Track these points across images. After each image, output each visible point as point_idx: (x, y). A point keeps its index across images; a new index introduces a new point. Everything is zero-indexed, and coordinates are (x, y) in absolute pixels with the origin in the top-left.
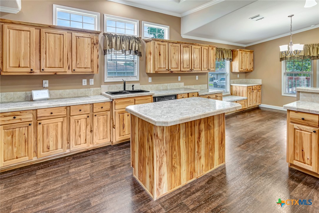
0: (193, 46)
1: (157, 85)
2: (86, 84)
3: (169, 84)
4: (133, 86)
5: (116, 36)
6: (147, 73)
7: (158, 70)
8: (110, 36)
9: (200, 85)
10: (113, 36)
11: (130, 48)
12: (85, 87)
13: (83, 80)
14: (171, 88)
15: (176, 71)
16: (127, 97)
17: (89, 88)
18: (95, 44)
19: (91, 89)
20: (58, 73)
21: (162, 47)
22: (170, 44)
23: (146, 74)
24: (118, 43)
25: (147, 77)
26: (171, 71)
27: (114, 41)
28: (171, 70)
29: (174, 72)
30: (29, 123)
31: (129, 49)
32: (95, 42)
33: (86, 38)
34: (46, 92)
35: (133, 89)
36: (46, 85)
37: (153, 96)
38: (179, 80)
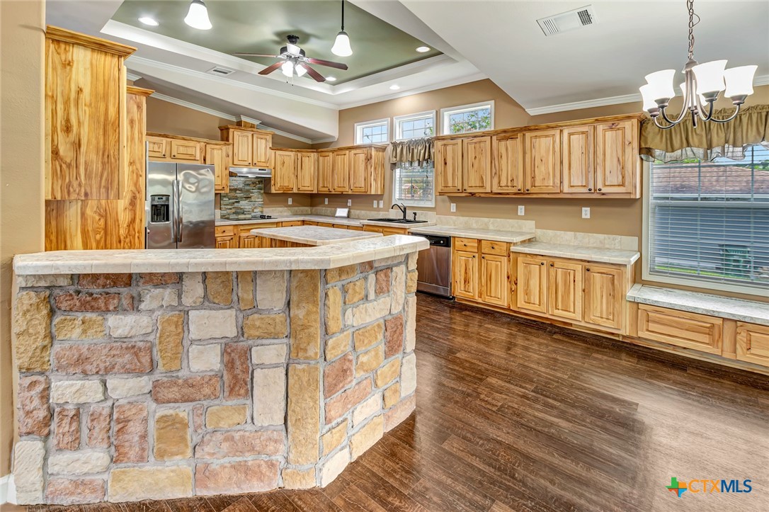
1: (466, 219)
2: (376, 206)
3: (492, 219)
4: (415, 214)
5: (402, 144)
7: (441, 190)
8: (395, 146)
10: (399, 144)
12: (375, 210)
13: (372, 202)
14: (497, 229)
19: (380, 212)
20: (344, 193)
21: (449, 148)
22: (466, 141)
25: (448, 203)
27: (399, 150)
28: (469, 191)
29: (477, 195)
32: (369, 156)
33: (362, 155)
34: (346, 210)
35: (415, 219)
36: (349, 204)
37: (408, 230)
38: (519, 214)
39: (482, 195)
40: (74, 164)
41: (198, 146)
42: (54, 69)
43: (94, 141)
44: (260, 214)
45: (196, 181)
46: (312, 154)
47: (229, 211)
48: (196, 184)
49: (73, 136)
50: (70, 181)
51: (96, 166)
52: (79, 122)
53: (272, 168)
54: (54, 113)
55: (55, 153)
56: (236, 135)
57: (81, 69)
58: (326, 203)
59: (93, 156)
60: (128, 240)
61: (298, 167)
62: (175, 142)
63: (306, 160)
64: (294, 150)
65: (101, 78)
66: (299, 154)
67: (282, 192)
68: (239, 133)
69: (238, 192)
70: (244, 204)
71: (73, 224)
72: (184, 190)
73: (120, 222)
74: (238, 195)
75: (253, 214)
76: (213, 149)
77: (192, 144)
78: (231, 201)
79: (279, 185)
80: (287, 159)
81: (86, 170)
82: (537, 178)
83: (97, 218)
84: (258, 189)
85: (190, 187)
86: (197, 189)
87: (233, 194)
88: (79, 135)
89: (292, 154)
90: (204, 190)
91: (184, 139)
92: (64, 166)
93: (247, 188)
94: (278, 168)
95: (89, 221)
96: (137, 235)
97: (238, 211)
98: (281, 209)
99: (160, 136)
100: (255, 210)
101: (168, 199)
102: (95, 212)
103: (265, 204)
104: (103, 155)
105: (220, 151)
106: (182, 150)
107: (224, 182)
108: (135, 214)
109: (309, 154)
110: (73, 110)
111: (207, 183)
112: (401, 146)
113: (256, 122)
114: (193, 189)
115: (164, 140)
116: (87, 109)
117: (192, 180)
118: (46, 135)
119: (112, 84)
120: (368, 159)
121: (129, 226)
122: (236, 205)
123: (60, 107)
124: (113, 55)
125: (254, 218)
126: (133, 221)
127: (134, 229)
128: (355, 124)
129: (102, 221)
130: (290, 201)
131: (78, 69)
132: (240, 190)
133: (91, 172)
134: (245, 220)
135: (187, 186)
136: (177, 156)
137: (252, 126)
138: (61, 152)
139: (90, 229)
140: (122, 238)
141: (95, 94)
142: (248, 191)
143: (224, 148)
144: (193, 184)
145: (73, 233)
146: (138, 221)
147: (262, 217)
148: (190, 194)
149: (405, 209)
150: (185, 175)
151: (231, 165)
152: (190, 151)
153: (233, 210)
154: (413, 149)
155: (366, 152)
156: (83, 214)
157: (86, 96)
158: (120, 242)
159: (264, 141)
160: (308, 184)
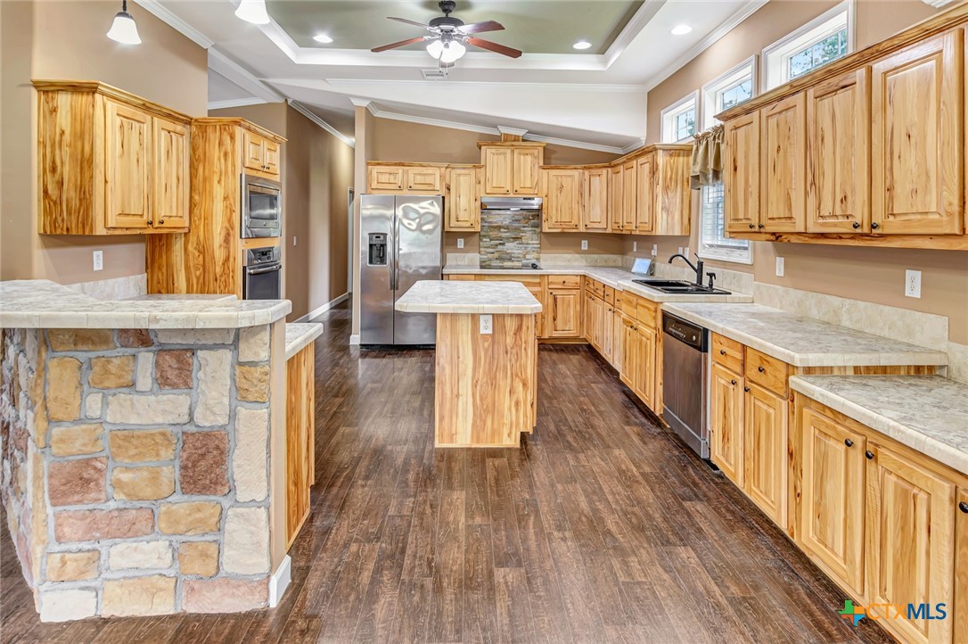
1: (800, 293)
4: (711, 276)
7: (729, 227)
13: (680, 249)
21: (741, 135)
25: (771, 257)
26: (774, 234)
29: (784, 239)
32: (655, 168)
33: (646, 165)
34: (648, 262)
35: (711, 285)
36: (654, 253)
37: (661, 307)
38: (908, 293)
39: (794, 239)
40: (58, 202)
41: (437, 172)
42: (44, 117)
43: (73, 180)
44: (534, 261)
45: (417, 216)
46: (605, 171)
47: (490, 256)
48: (418, 220)
49: (57, 176)
50: (56, 218)
51: (75, 203)
52: (62, 163)
53: (544, 196)
54: (44, 156)
55: (46, 192)
56: (488, 153)
57: (64, 113)
58: (635, 250)
59: (72, 193)
60: (223, 279)
61: (583, 193)
62: (412, 171)
63: (595, 180)
64: (579, 166)
65: (79, 118)
66: (587, 172)
67: (559, 230)
68: (494, 151)
69: (502, 230)
70: (511, 247)
71: (179, 258)
72: (401, 226)
73: (216, 260)
74: (504, 235)
75: (524, 261)
76: (459, 175)
77: (430, 170)
78: (493, 242)
79: (554, 220)
80: (567, 183)
81: (67, 206)
82: (898, 189)
83: (197, 254)
84: (532, 226)
85: (409, 224)
86: (420, 226)
87: (494, 234)
88: (62, 174)
89: (576, 173)
90: (425, 228)
91: (421, 166)
92: (52, 203)
93: (517, 225)
94: (554, 193)
95: (191, 257)
96: (231, 274)
97: (504, 256)
98: (568, 256)
99: (396, 164)
100: (527, 257)
101: (385, 239)
102: (195, 248)
103: (541, 249)
104: (80, 191)
105: (467, 178)
106: (419, 179)
107: (473, 217)
108: (229, 253)
109: (599, 171)
110: (57, 152)
111: (430, 217)
112: (705, 142)
113: (521, 133)
114: (414, 226)
115: (400, 170)
116: (67, 149)
117: (413, 215)
118: (39, 177)
119: (87, 121)
120: (653, 171)
121: (223, 264)
122: (500, 247)
123: (48, 150)
124: (88, 93)
125: (525, 266)
126: (227, 259)
127: (228, 268)
128: (662, 112)
129: (201, 256)
130: (585, 245)
131: (61, 112)
132: (507, 228)
133: (71, 208)
134: (513, 269)
135: (406, 222)
136: (414, 187)
137: (516, 138)
138: (50, 192)
139: (192, 265)
140: (218, 276)
141: (74, 134)
142: (517, 229)
143: (473, 172)
144: (414, 220)
145: (179, 268)
146: (231, 259)
147: (534, 267)
148: (410, 232)
149: (701, 264)
150: (403, 209)
151: (483, 194)
152: (429, 180)
153: (496, 255)
154: (718, 145)
155: (650, 160)
156: (186, 249)
157: (67, 137)
158: (216, 280)
159: (529, 158)
160: (597, 218)
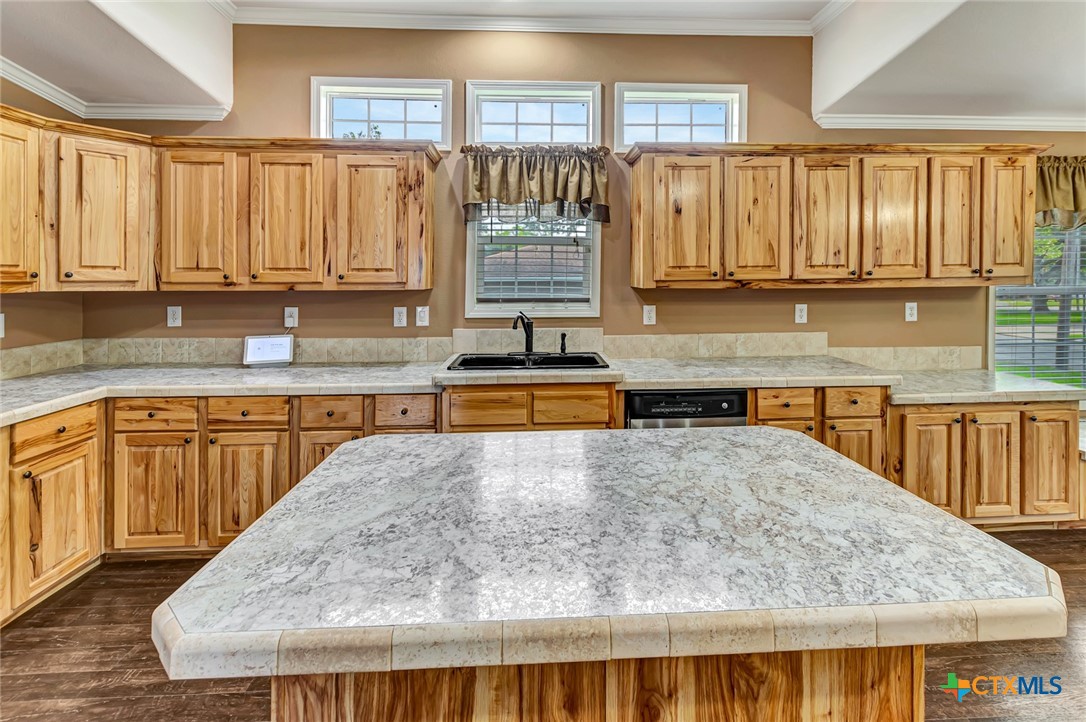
0: (871, 161)
1: (681, 338)
2: (404, 323)
3: (741, 336)
4: (563, 337)
5: (504, 154)
6: (636, 290)
7: (666, 275)
8: (480, 157)
9: (934, 350)
10: (495, 155)
11: (559, 194)
12: (401, 333)
13: (397, 310)
14: (754, 354)
15: (766, 280)
16: (495, 383)
17: (415, 336)
18: (409, 186)
19: (419, 339)
20: (299, 288)
21: (689, 176)
22: (731, 162)
23: (632, 291)
24: (513, 178)
25: (634, 306)
26: (739, 281)
27: (495, 170)
28: (738, 277)
29: (754, 286)
30: (188, 435)
31: (555, 198)
32: (412, 178)
33: (381, 170)
34: (285, 341)
36: (293, 322)
39: (769, 286)
46: (132, 150)
58: (175, 323)
61: (59, 190)
64: (40, 118)
66: (66, 141)
89: (32, 134)
109: (115, 148)
120: (410, 184)
128: (315, 80)
155: (402, 164)
160: (108, 258)
